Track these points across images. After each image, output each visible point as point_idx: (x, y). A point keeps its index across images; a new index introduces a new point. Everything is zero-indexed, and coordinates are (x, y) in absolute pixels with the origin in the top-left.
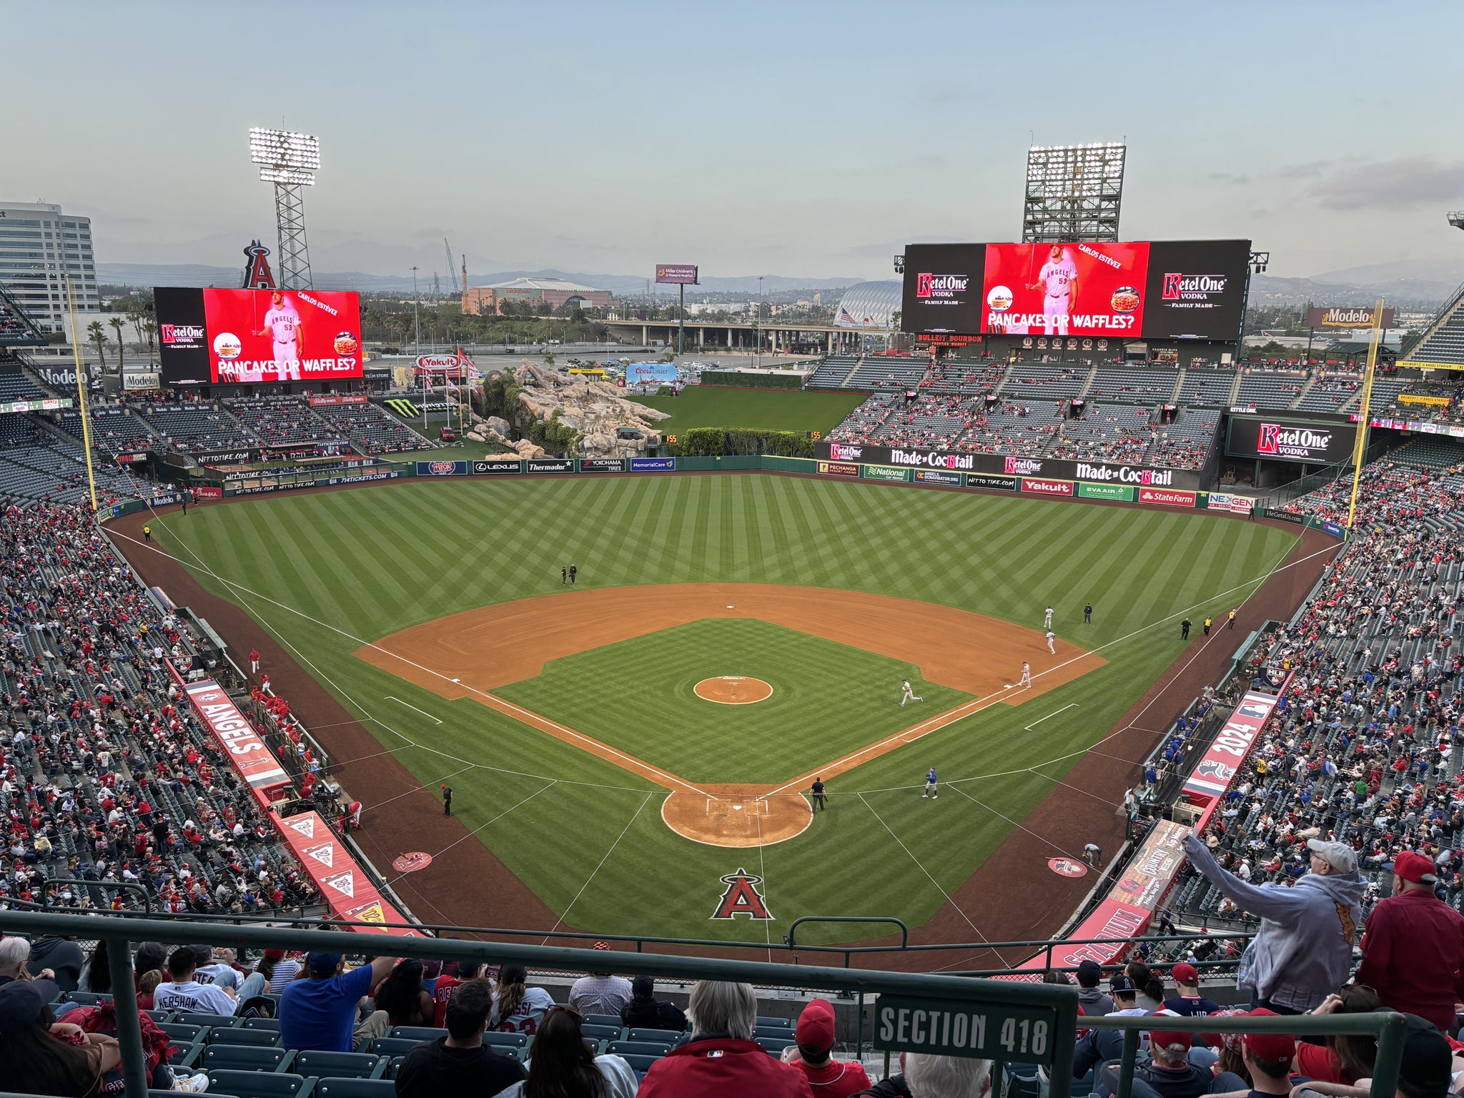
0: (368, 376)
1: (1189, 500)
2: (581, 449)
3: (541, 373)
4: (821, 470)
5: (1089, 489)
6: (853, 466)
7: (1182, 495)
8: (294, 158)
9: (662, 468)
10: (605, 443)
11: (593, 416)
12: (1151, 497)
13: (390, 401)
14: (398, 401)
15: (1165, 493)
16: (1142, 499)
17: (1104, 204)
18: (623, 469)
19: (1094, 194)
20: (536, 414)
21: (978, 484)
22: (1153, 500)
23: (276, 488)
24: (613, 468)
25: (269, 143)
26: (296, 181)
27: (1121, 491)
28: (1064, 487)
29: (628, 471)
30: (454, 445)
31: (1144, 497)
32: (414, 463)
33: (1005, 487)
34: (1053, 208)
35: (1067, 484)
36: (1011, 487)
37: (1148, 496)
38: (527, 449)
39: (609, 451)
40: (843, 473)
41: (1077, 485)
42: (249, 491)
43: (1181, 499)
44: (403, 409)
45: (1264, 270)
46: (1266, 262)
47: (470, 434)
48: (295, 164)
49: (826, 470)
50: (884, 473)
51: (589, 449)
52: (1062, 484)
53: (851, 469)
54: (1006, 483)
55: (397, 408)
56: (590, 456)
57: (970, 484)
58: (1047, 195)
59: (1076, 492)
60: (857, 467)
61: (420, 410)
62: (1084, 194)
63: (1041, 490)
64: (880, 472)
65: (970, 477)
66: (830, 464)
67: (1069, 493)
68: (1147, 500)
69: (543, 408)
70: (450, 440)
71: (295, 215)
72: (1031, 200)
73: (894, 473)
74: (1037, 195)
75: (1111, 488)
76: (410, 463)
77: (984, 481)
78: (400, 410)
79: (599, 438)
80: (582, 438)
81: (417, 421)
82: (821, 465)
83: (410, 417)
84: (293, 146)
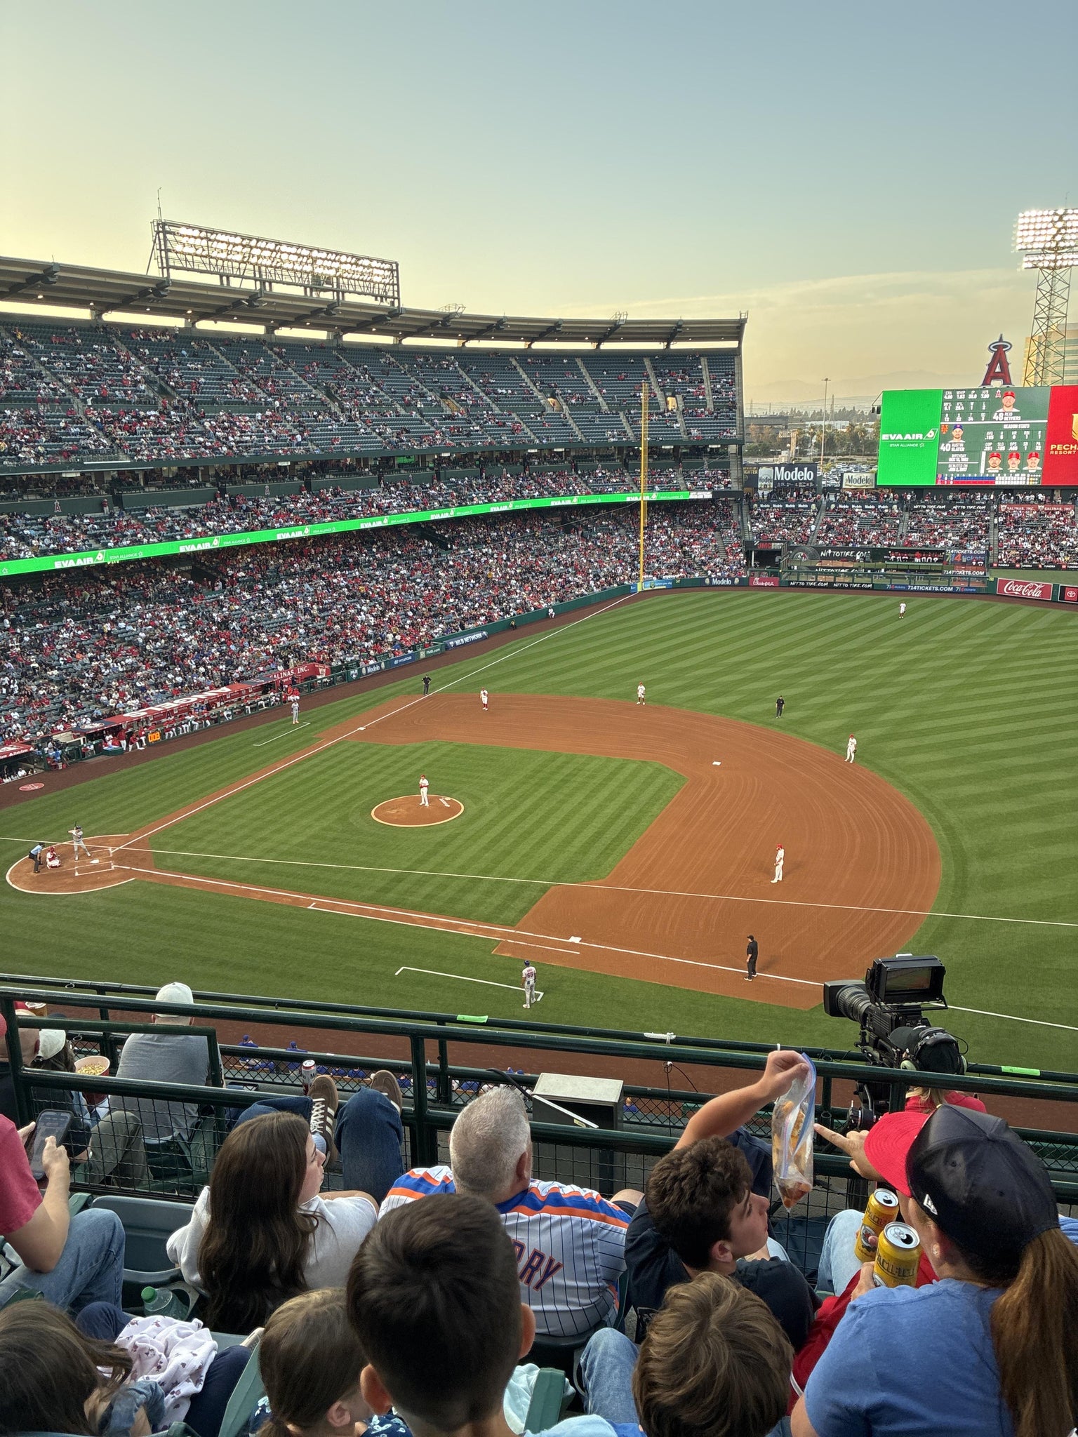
8: (1067, 237)
23: (831, 584)
25: (1038, 226)
26: (1065, 263)
32: (996, 579)
42: (803, 584)
48: (1067, 244)
71: (1058, 301)
76: (992, 579)
84: (1069, 224)
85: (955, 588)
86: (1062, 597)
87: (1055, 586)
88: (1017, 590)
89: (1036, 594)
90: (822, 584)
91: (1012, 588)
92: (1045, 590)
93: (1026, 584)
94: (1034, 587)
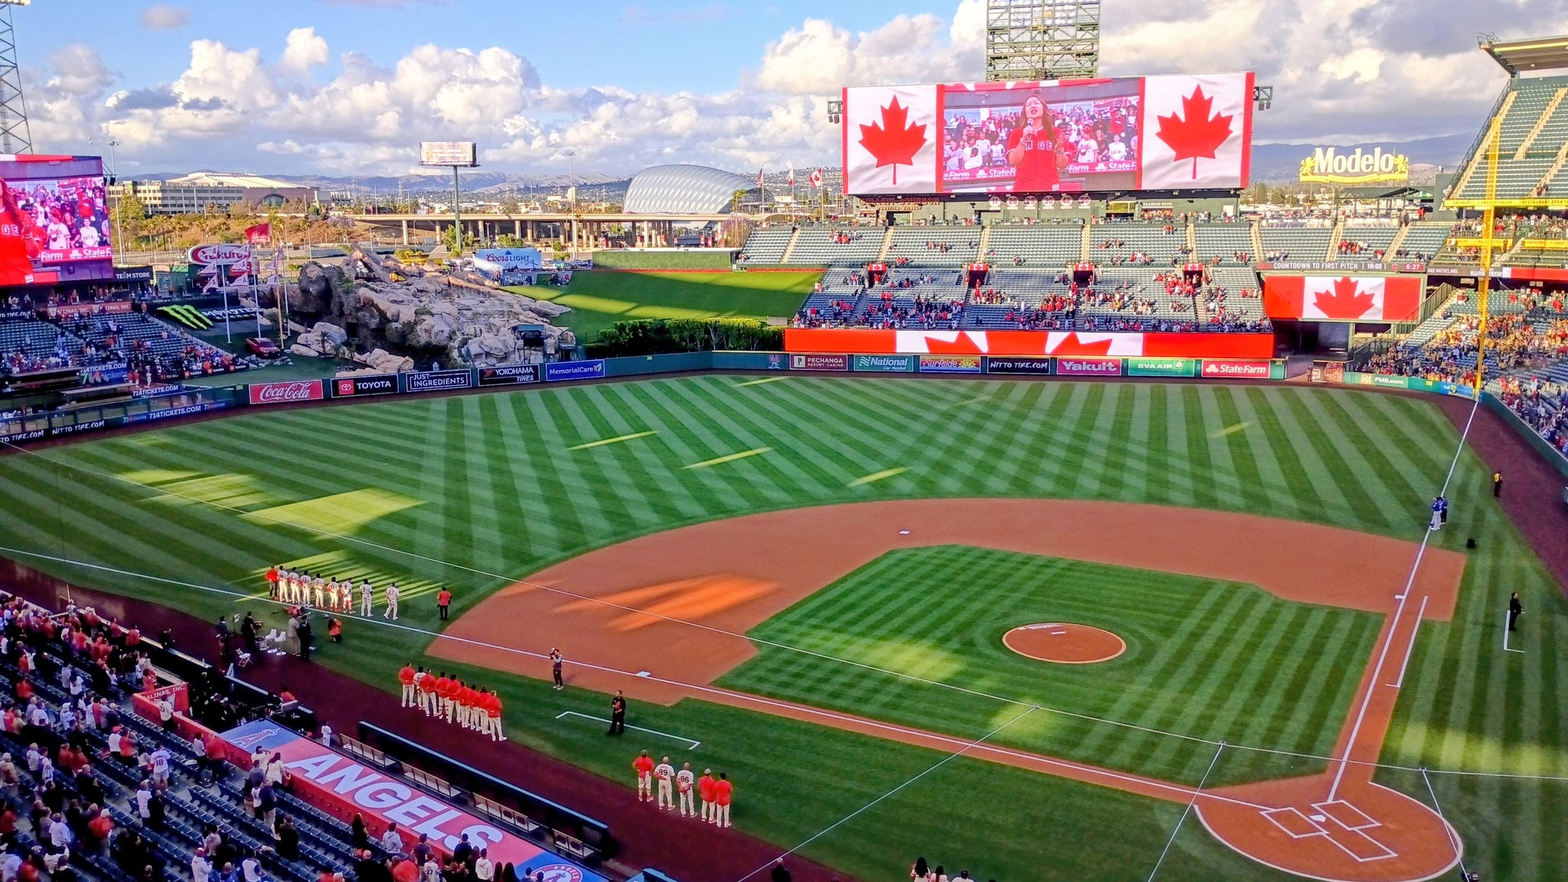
0: (120, 276)
1: (1263, 369)
2: (467, 357)
3: (378, 263)
4: (796, 365)
6: (839, 357)
7: (1254, 364)
9: (589, 373)
10: (500, 346)
11: (469, 314)
12: (1216, 370)
13: (165, 309)
14: (175, 307)
15: (1232, 364)
16: (1206, 373)
17: (1080, 34)
18: (536, 378)
19: (1070, 22)
20: (389, 315)
21: (1003, 369)
22: (1218, 374)
24: (523, 378)
28: (1111, 365)
29: (544, 382)
30: (278, 362)
31: (1209, 370)
33: (1036, 370)
34: (1020, 39)
35: (1113, 361)
36: (1044, 370)
37: (1213, 368)
38: (384, 363)
39: (505, 358)
40: (825, 367)
41: (1126, 361)
43: (1253, 370)
44: (187, 319)
45: (1268, 107)
46: (1270, 98)
47: (294, 347)
49: (803, 364)
50: (881, 362)
51: (478, 356)
52: (1107, 362)
53: (836, 361)
54: (1037, 365)
55: (179, 317)
56: (480, 365)
57: (992, 369)
58: (1013, 24)
59: (1125, 371)
60: (843, 357)
61: (210, 318)
62: (1058, 22)
63: (1082, 371)
64: (876, 362)
65: (992, 360)
66: (807, 357)
67: (1117, 372)
68: (1212, 373)
69: (398, 307)
70: (273, 356)
72: (993, 31)
73: (894, 362)
74: (999, 24)
76: (239, 388)
77: (1010, 365)
78: (184, 320)
79: (490, 341)
80: (465, 342)
81: (212, 333)
82: (796, 358)
83: (202, 329)
85: (203, 406)
86: (336, 391)
87: (326, 382)
88: (277, 395)
89: (304, 395)
90: (35, 435)
91: (271, 393)
92: (313, 389)
93: (287, 386)
94: (299, 388)
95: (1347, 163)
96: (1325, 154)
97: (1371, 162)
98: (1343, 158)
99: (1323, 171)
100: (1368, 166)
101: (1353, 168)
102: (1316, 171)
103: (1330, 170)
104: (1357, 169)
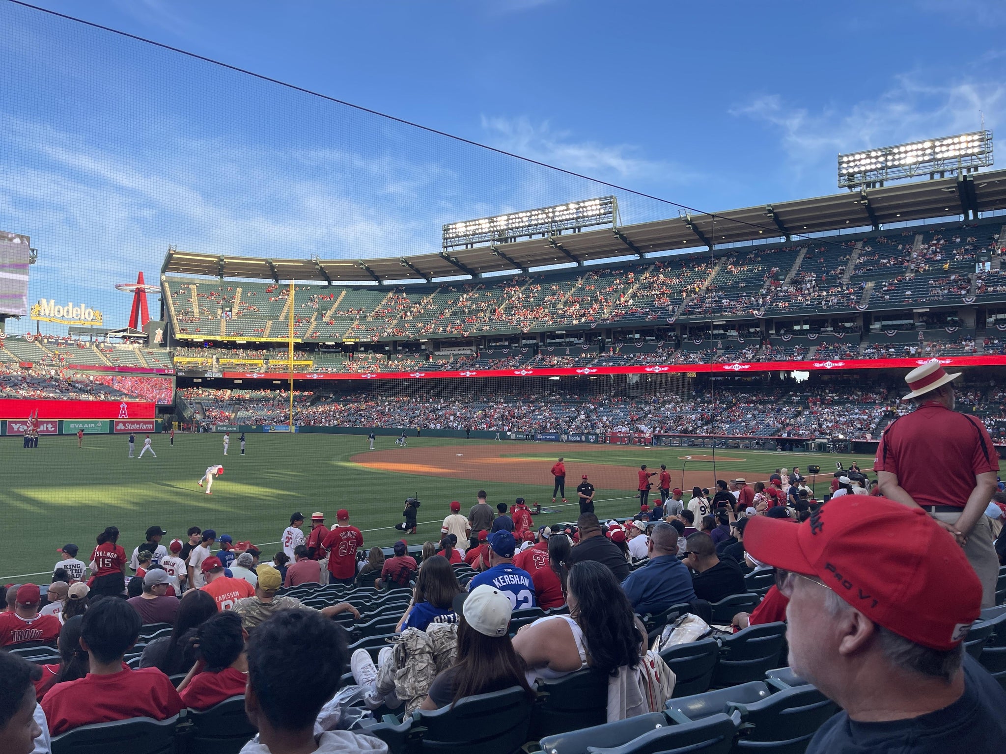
1: (150, 426)
5: (72, 426)
7: (146, 423)
12: (123, 428)
15: (133, 423)
16: (117, 430)
22: (124, 430)
27: (99, 424)
28: (50, 426)
31: (118, 428)
35: (52, 423)
37: (121, 426)
41: (61, 423)
43: (145, 427)
52: (47, 423)
59: (61, 429)
67: (55, 431)
68: (121, 430)
75: (92, 423)
95: (63, 312)
96: (48, 302)
97: (79, 313)
98: (61, 308)
99: (47, 314)
100: (77, 316)
101: (67, 315)
102: (42, 314)
103: (52, 315)
104: (70, 316)
